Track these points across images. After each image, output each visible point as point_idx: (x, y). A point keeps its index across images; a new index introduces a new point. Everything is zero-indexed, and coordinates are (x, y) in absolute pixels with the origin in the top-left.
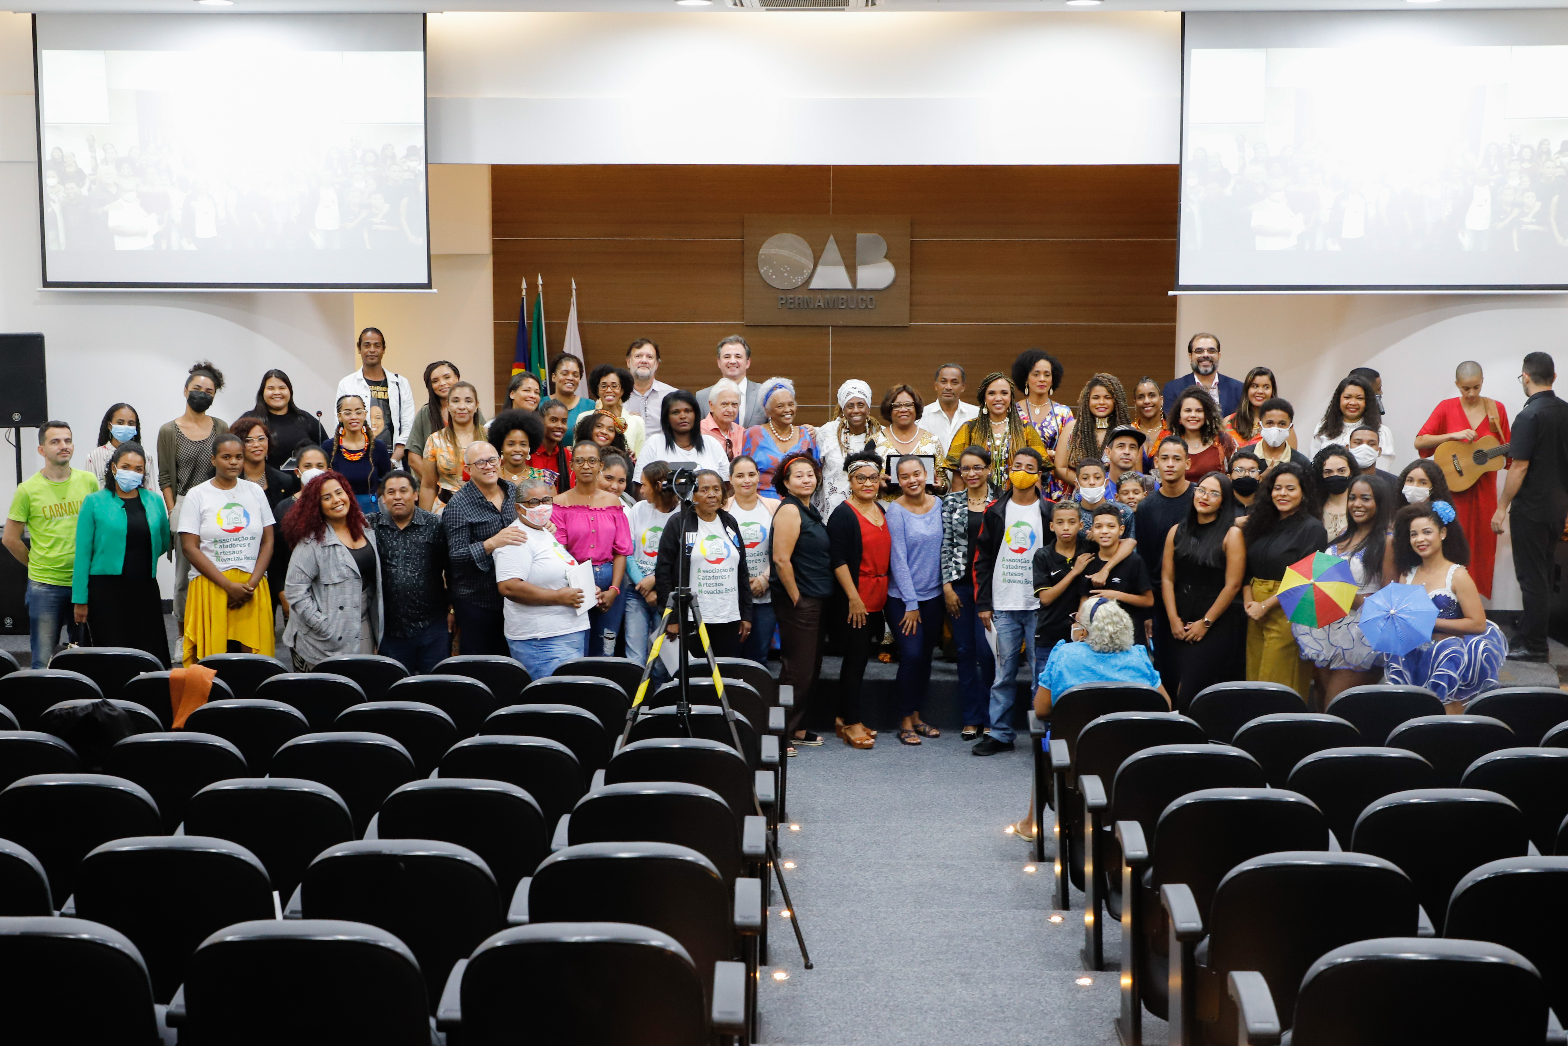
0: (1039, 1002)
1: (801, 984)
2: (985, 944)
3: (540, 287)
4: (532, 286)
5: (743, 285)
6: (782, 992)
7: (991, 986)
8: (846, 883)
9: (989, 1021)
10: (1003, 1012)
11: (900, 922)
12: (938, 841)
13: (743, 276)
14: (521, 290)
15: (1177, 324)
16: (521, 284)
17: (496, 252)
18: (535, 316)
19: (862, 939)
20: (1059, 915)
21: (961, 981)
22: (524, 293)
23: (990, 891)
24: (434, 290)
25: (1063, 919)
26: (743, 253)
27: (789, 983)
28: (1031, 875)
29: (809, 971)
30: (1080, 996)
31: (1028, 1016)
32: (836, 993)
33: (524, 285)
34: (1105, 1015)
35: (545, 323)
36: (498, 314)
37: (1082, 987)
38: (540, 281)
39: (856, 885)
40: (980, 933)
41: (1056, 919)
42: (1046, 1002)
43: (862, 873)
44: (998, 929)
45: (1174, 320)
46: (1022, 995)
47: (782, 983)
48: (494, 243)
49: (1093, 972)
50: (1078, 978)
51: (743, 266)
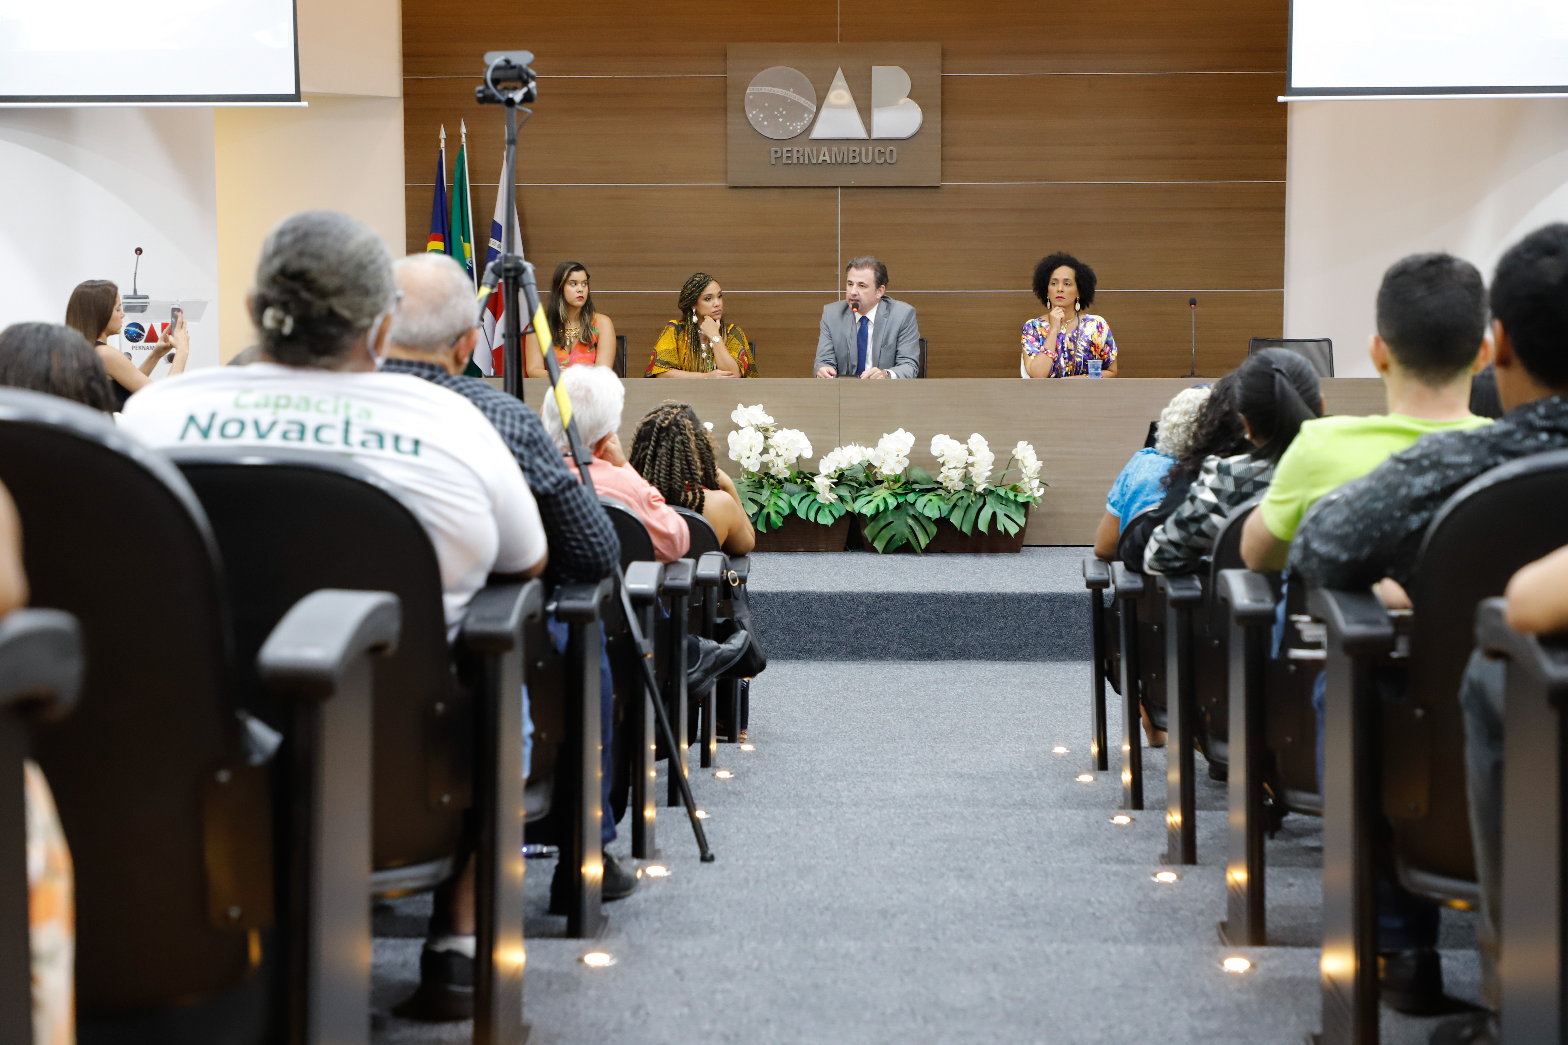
0: (1089, 902)
1: (689, 882)
2: (1006, 848)
3: (464, 136)
4: (453, 139)
5: (726, 135)
6: (657, 894)
7: (1008, 884)
8: (805, 795)
9: (1000, 926)
10: (1025, 915)
11: (875, 824)
12: (954, 761)
13: (726, 123)
14: (440, 141)
15: (1287, 182)
16: (438, 135)
17: (408, 94)
18: (457, 175)
19: (811, 843)
20: (1127, 815)
21: (958, 878)
22: (443, 145)
23: (1024, 802)
24: (304, 104)
25: (1133, 819)
26: (725, 94)
27: (668, 879)
28: (1087, 785)
29: (705, 865)
30: (1157, 896)
31: (1068, 920)
32: (745, 892)
33: (443, 135)
34: (1200, 919)
35: (471, 187)
36: (411, 173)
37: (1161, 884)
38: (464, 130)
39: (820, 796)
40: (1001, 836)
41: (1122, 819)
42: (1100, 902)
43: (831, 783)
44: (1030, 832)
45: (1284, 177)
46: (1059, 894)
47: (658, 881)
48: (406, 83)
49: (1179, 868)
50: (1155, 875)
51: (725, 110)
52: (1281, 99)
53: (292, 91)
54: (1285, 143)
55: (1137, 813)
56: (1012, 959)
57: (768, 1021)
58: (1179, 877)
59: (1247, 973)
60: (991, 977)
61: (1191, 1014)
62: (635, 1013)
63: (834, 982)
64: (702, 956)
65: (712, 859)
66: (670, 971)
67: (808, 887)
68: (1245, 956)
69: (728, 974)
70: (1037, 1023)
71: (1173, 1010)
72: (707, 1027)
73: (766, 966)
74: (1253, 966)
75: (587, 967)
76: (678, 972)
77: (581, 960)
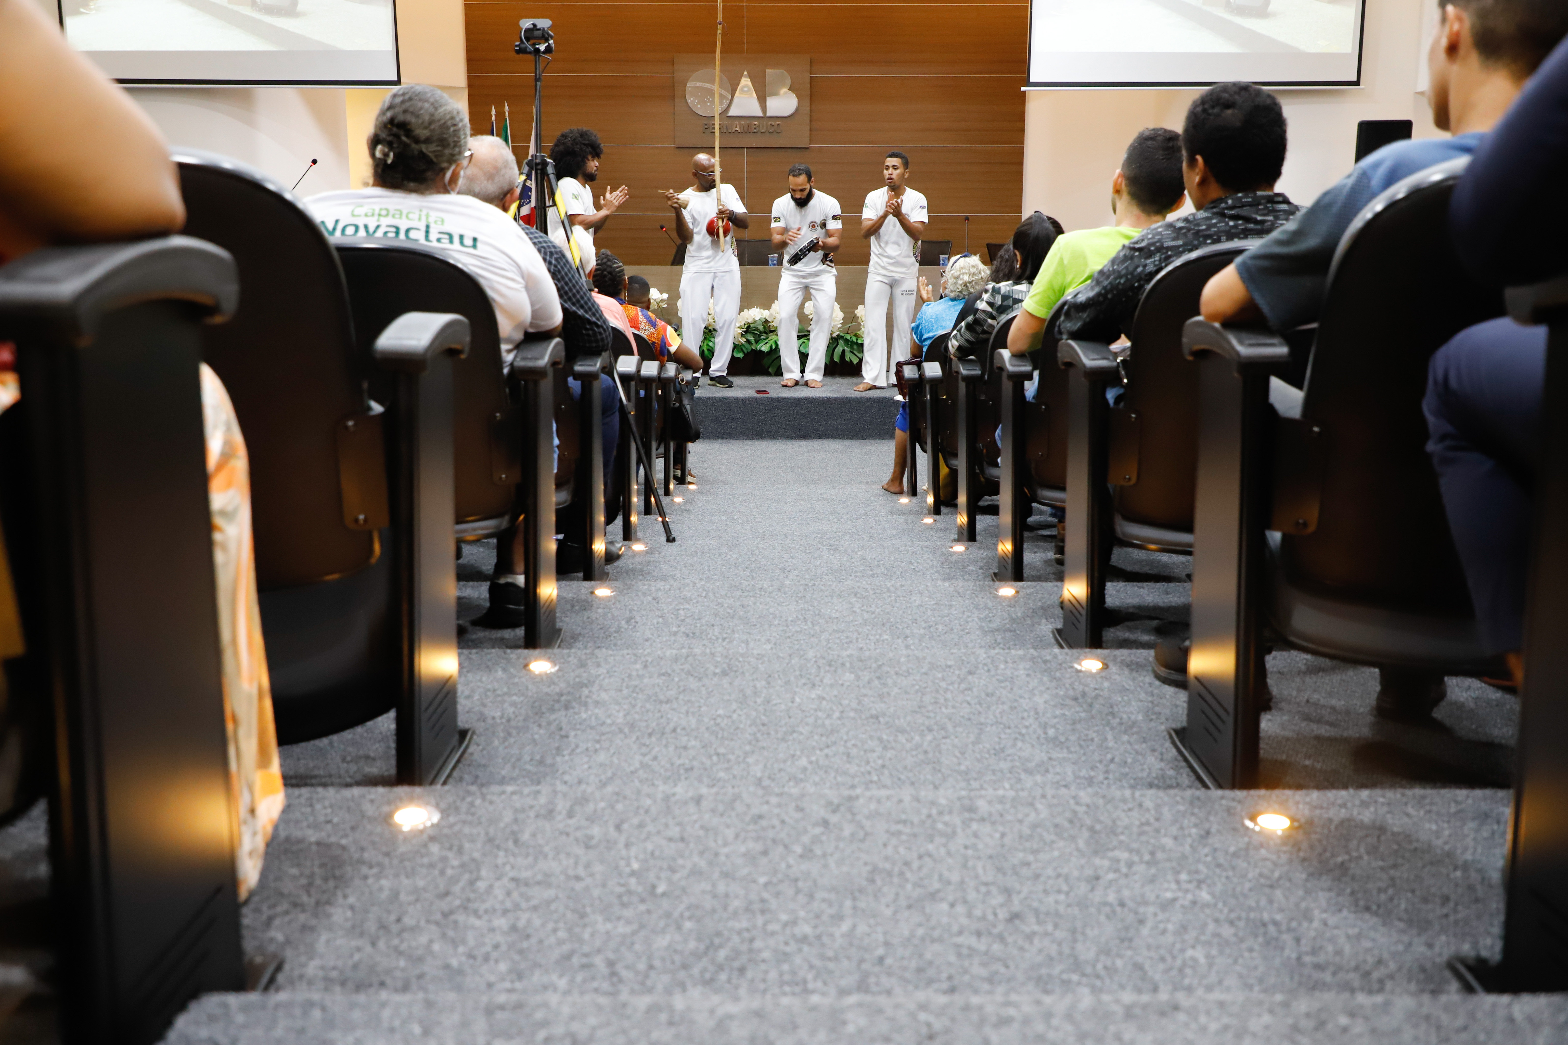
0: (911, 563)
1: (660, 553)
3: (507, 113)
4: (500, 114)
5: (674, 113)
6: (638, 559)
7: (859, 553)
9: (856, 577)
11: (775, 524)
13: (674, 106)
14: (491, 116)
15: (1025, 146)
16: (491, 112)
17: (470, 86)
20: (931, 519)
21: (829, 550)
22: (493, 118)
25: (935, 521)
26: (674, 86)
27: (647, 552)
28: (903, 503)
29: (670, 543)
30: (954, 558)
31: (898, 573)
32: (695, 559)
33: (493, 112)
34: (980, 571)
37: (955, 553)
38: (507, 108)
39: (739, 511)
41: (929, 520)
42: (918, 563)
45: (1023, 143)
47: (640, 553)
48: (470, 79)
49: (966, 543)
50: (952, 547)
51: (673, 97)
52: (1023, 89)
53: (396, 79)
54: (1024, 121)
55: (937, 517)
56: (866, 590)
57: (713, 625)
58: (967, 549)
59: (1014, 597)
60: (853, 600)
61: (980, 619)
62: (628, 621)
63: (755, 604)
64: (670, 590)
65: (674, 540)
66: (650, 598)
67: (735, 556)
68: (1012, 586)
69: (687, 600)
70: (883, 625)
71: (969, 617)
72: (675, 629)
73: (711, 594)
74: (1017, 592)
75: (597, 597)
76: (654, 599)
77: (592, 593)
